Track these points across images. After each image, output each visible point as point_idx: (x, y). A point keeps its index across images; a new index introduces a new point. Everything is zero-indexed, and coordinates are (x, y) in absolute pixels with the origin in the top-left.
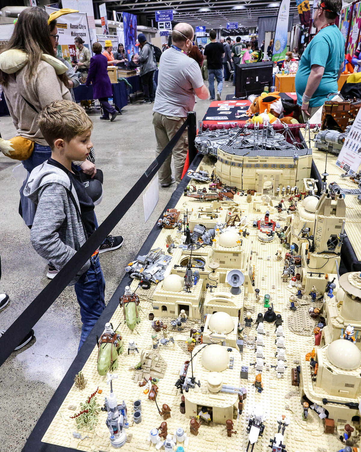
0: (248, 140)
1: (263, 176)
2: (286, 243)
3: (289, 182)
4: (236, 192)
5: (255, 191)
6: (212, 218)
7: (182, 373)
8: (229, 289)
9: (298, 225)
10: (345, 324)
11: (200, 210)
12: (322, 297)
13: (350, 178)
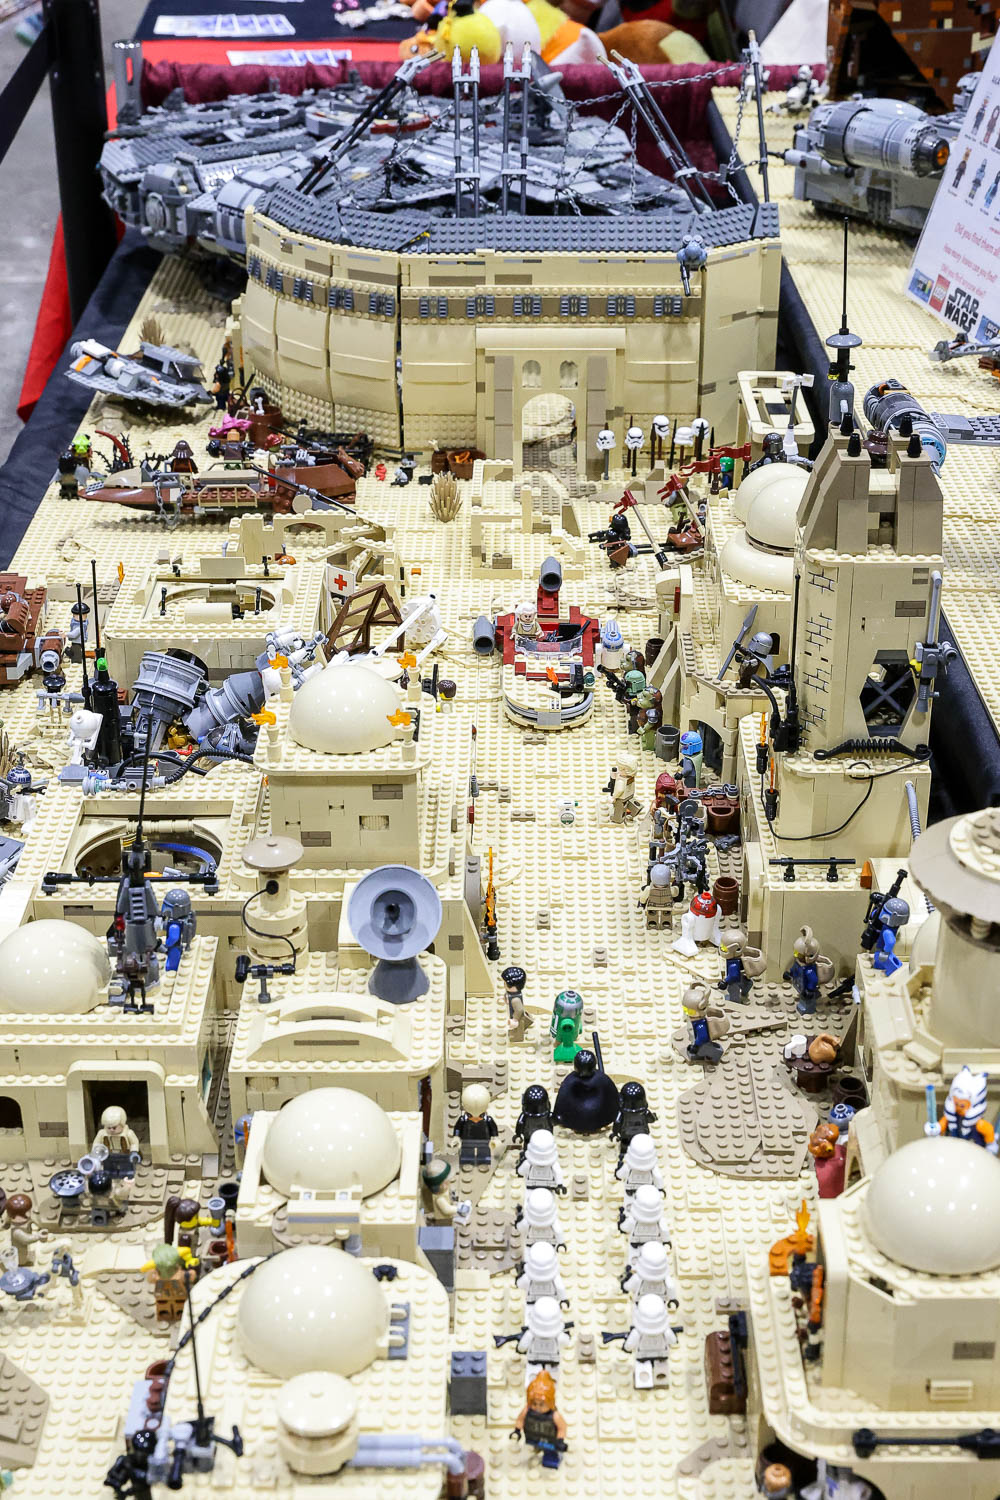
0: (420, 158)
1: (519, 363)
2: (657, 725)
3: (660, 398)
4: (367, 466)
5: (477, 454)
6: (237, 612)
7: (136, 1424)
8: (360, 977)
9: (713, 624)
10: (947, 1069)
11: (168, 570)
12: (849, 984)
13: (983, 364)
